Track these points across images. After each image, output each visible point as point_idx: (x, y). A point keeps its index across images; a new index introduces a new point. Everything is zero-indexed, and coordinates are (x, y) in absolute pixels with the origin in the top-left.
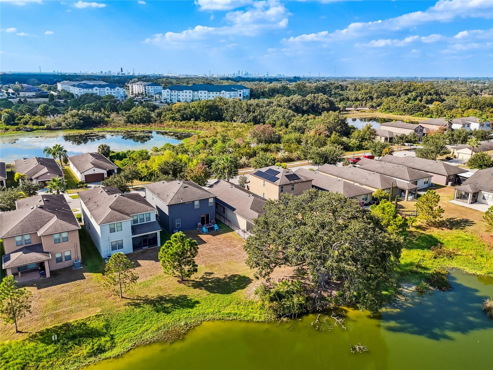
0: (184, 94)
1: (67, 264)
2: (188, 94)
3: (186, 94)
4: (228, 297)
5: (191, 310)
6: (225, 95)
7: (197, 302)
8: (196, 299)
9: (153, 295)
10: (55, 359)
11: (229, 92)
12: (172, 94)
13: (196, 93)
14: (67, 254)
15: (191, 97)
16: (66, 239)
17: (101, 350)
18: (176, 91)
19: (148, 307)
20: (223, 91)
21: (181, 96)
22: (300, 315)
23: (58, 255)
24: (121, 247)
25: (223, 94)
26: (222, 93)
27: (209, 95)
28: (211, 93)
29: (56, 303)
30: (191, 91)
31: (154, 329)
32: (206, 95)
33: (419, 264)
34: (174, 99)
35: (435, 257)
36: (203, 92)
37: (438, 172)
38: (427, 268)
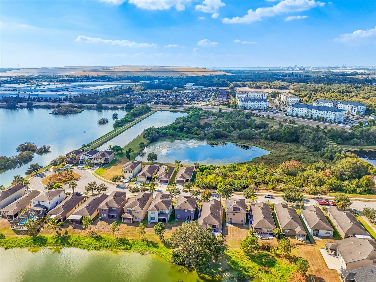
0: (302, 110)
1: (138, 220)
2: (304, 111)
3: (303, 111)
4: (167, 249)
5: (155, 248)
6: (331, 114)
7: (158, 247)
9: (150, 240)
11: (334, 112)
12: (294, 109)
13: (310, 110)
14: (139, 217)
15: (306, 113)
17: (127, 249)
18: (297, 108)
19: (145, 243)
20: (330, 111)
21: (299, 111)
22: (179, 265)
23: (136, 217)
26: (329, 113)
27: (319, 113)
28: (321, 111)
29: (127, 232)
30: (307, 109)
31: (142, 249)
32: (317, 112)
33: (247, 269)
34: (294, 113)
35: (259, 270)
36: (315, 110)
37: (344, 229)
38: (247, 272)
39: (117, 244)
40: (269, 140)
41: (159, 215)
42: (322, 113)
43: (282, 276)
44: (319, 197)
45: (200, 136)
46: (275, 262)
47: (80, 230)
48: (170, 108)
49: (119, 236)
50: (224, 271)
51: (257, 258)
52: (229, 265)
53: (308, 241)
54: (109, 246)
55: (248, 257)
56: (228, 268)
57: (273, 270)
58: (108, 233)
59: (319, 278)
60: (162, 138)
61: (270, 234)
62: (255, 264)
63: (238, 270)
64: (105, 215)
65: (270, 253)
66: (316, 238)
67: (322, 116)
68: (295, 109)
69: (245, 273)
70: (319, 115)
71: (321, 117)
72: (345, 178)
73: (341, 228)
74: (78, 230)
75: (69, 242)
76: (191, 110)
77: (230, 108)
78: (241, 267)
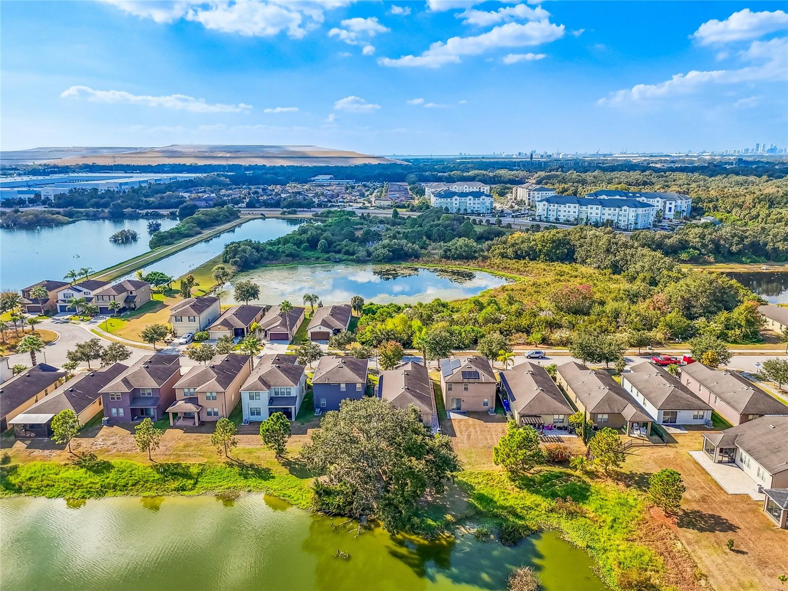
0: (567, 209)
1: (213, 418)
2: (572, 209)
4: (299, 481)
5: (263, 482)
6: (627, 212)
7: (273, 477)
8: (275, 475)
9: (248, 461)
10: (155, 484)
11: (634, 209)
12: (550, 208)
13: (584, 208)
14: (216, 410)
15: (577, 214)
16: (214, 398)
17: (183, 489)
18: (556, 205)
19: (237, 469)
20: (625, 208)
21: (562, 211)
23: (209, 410)
24: (259, 414)
25: (625, 211)
26: (623, 210)
27: (604, 212)
28: (607, 209)
29: (185, 447)
30: (577, 205)
31: (226, 486)
32: (599, 211)
33: (519, 510)
34: (551, 216)
35: (552, 511)
36: (594, 207)
37: (734, 404)
38: (521, 518)
39: (156, 478)
40: (511, 258)
41: (272, 400)
42: (610, 212)
43: (614, 520)
44: (650, 351)
46: (588, 490)
47: (47, 452)
48: (283, 213)
49: (161, 460)
50: (461, 521)
51: (541, 484)
52: (471, 506)
53: (655, 437)
54: (130, 484)
55: (517, 483)
56: (471, 512)
57: (589, 508)
58: (129, 453)
59: (712, 516)
60: (268, 262)
61: (560, 428)
62: (538, 499)
63: (496, 516)
64: (121, 410)
65: (569, 471)
66: (672, 431)
67: (610, 217)
68: (554, 207)
69: (517, 521)
70: (603, 217)
71: (608, 220)
72: (696, 313)
73: (728, 403)
74: (41, 451)
75: (13, 482)
77: (415, 211)
78: (503, 508)
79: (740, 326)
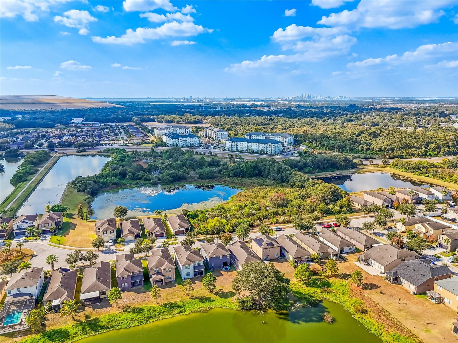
0: (241, 144)
1: (170, 280)
2: (244, 145)
4: (226, 300)
5: (211, 303)
6: (271, 146)
7: (214, 300)
8: (214, 299)
9: (199, 296)
10: (168, 313)
11: (274, 144)
12: (233, 144)
13: (250, 144)
14: (170, 276)
16: (170, 271)
17: (181, 312)
18: (236, 142)
19: (197, 300)
21: (239, 146)
22: (250, 309)
23: (167, 277)
24: (189, 275)
26: (269, 145)
27: (259, 146)
28: (261, 144)
29: (167, 294)
30: (246, 143)
31: (198, 308)
32: (257, 146)
33: (311, 294)
34: (234, 148)
35: (321, 292)
36: (255, 143)
37: (361, 242)
38: (313, 297)
39: (166, 310)
40: (233, 177)
41: (195, 268)
42: (263, 146)
43: (343, 292)
44: (318, 222)
45: (153, 182)
46: (329, 283)
47: (105, 309)
48: (78, 152)
49: (161, 302)
50: (295, 302)
51: (313, 283)
52: (295, 296)
53: (340, 259)
54: (157, 315)
55: (305, 285)
56: (296, 299)
57: (332, 288)
58: (144, 302)
59: (371, 284)
60: (103, 189)
61: (308, 261)
62: (316, 289)
63: (305, 298)
64: (126, 284)
65: (319, 277)
66: (344, 255)
67: (263, 148)
68: (235, 144)
69: (312, 298)
70: (259, 148)
71: (262, 150)
72: (327, 202)
73: (359, 242)
74: (101, 309)
75: (102, 325)
76: (110, 152)
77: (158, 146)
78: (307, 295)
79: (345, 207)
